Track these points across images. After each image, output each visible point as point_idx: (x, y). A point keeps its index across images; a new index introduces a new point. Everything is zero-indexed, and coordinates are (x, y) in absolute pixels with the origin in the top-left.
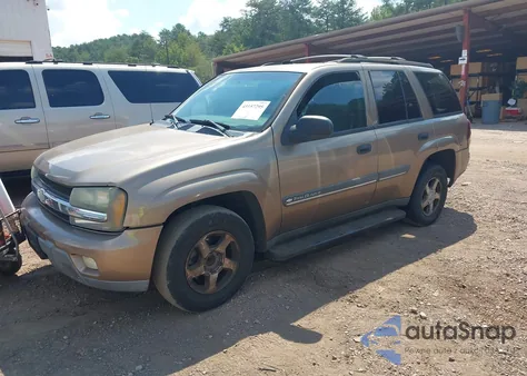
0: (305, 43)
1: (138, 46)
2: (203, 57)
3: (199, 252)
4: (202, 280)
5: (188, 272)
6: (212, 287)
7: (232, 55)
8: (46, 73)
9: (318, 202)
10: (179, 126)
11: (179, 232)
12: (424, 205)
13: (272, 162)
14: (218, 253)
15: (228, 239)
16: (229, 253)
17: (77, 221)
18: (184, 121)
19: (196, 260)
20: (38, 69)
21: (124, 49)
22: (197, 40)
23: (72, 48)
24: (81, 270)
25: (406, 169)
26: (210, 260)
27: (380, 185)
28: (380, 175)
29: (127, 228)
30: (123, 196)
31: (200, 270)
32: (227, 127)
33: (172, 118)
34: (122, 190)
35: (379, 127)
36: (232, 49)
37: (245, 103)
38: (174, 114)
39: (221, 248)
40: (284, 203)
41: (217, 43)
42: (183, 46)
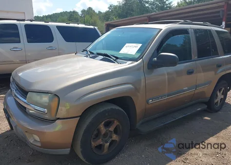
0: (147, 16)
1: (72, 16)
2: (100, 22)
3: (99, 131)
4: (100, 147)
5: (93, 143)
6: (106, 151)
7: (113, 21)
8: (27, 26)
9: (165, 101)
10: (91, 56)
11: (88, 120)
12: (216, 101)
13: (143, 78)
14: (110, 131)
15: (116, 123)
16: (116, 131)
17: (31, 111)
18: (93, 53)
19: (97, 136)
20: (23, 24)
21: (66, 17)
22: (97, 15)
23: (44, 17)
24: (31, 142)
25: (209, 83)
26: (105, 135)
27: (196, 91)
28: (197, 86)
29: (58, 119)
30: (57, 99)
31: (100, 142)
32: (117, 58)
33: (87, 51)
34: (56, 96)
35: (197, 60)
36: (113, 18)
37: (127, 45)
38: (88, 49)
39: (112, 129)
40: (147, 102)
41: (106, 16)
42: (91, 17)
